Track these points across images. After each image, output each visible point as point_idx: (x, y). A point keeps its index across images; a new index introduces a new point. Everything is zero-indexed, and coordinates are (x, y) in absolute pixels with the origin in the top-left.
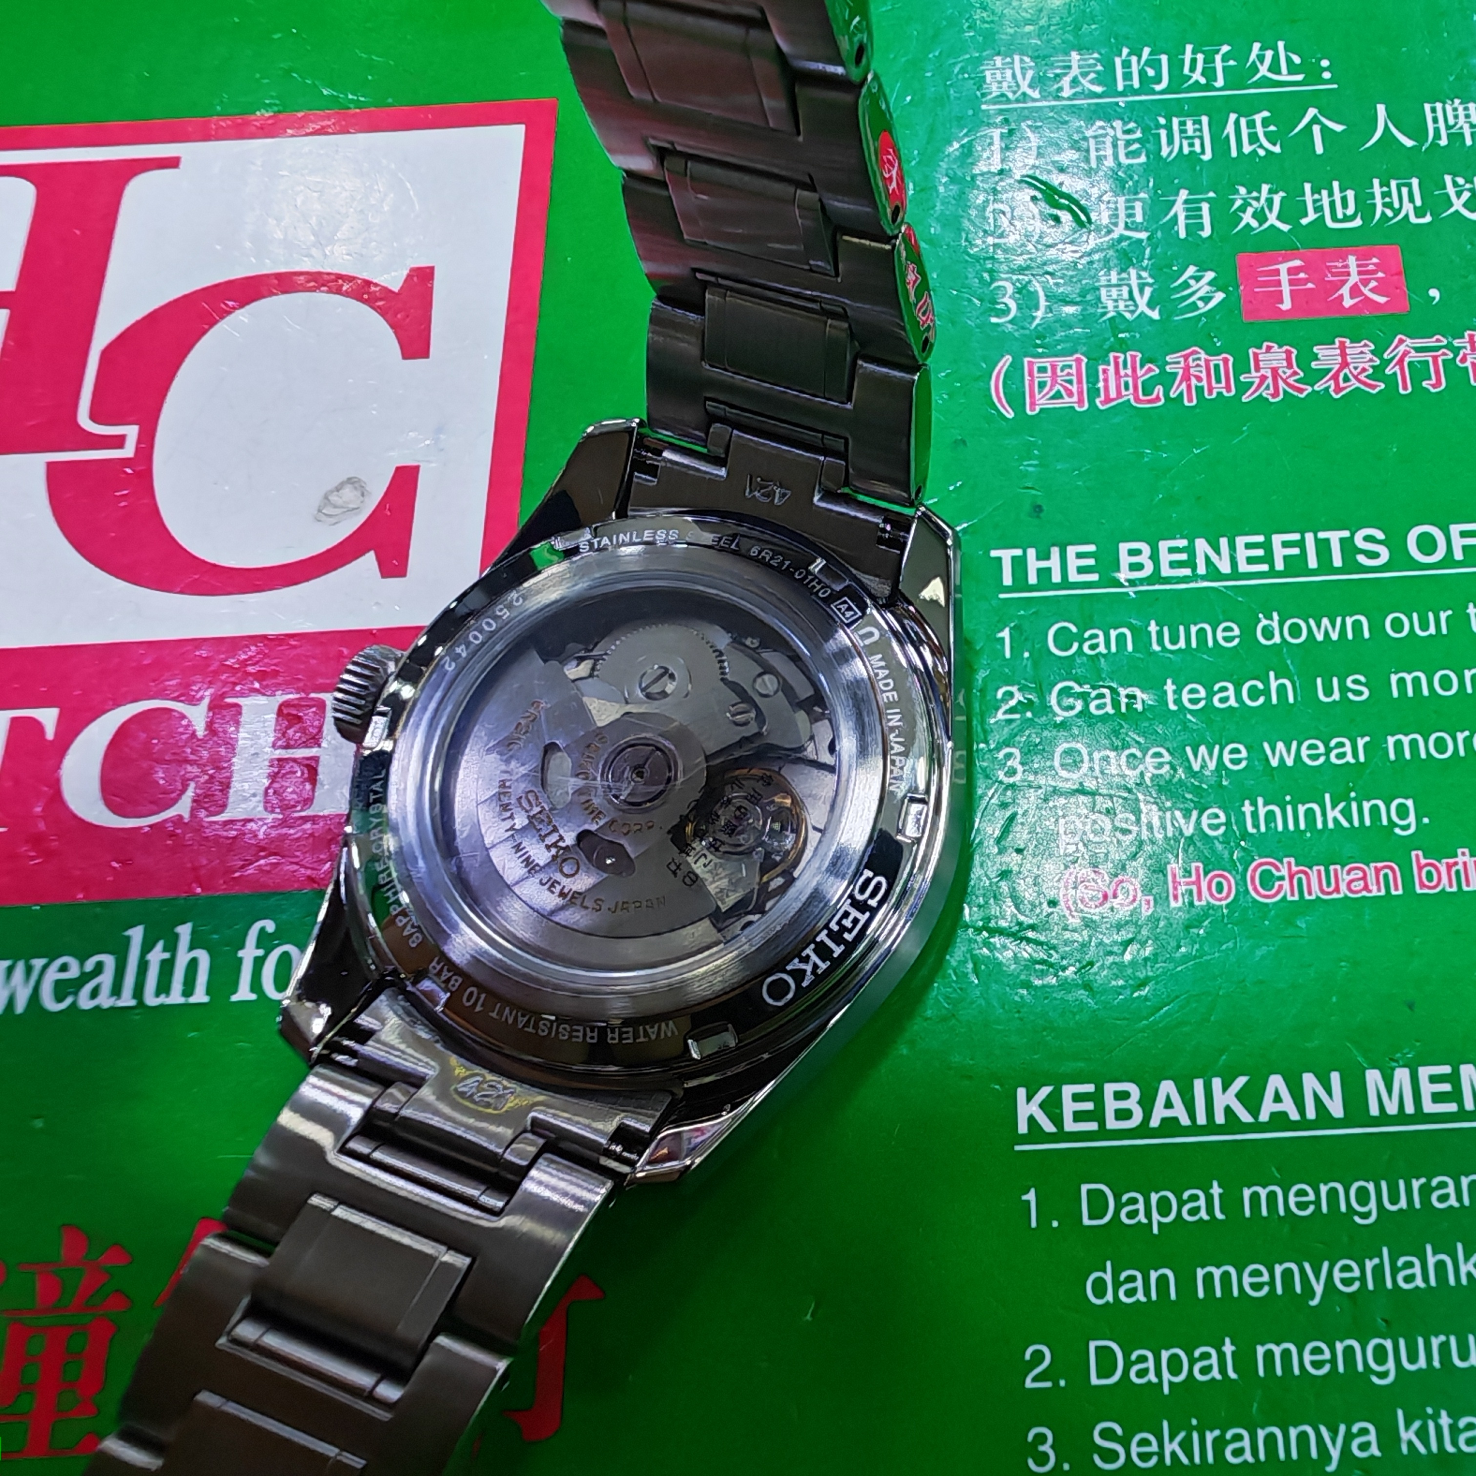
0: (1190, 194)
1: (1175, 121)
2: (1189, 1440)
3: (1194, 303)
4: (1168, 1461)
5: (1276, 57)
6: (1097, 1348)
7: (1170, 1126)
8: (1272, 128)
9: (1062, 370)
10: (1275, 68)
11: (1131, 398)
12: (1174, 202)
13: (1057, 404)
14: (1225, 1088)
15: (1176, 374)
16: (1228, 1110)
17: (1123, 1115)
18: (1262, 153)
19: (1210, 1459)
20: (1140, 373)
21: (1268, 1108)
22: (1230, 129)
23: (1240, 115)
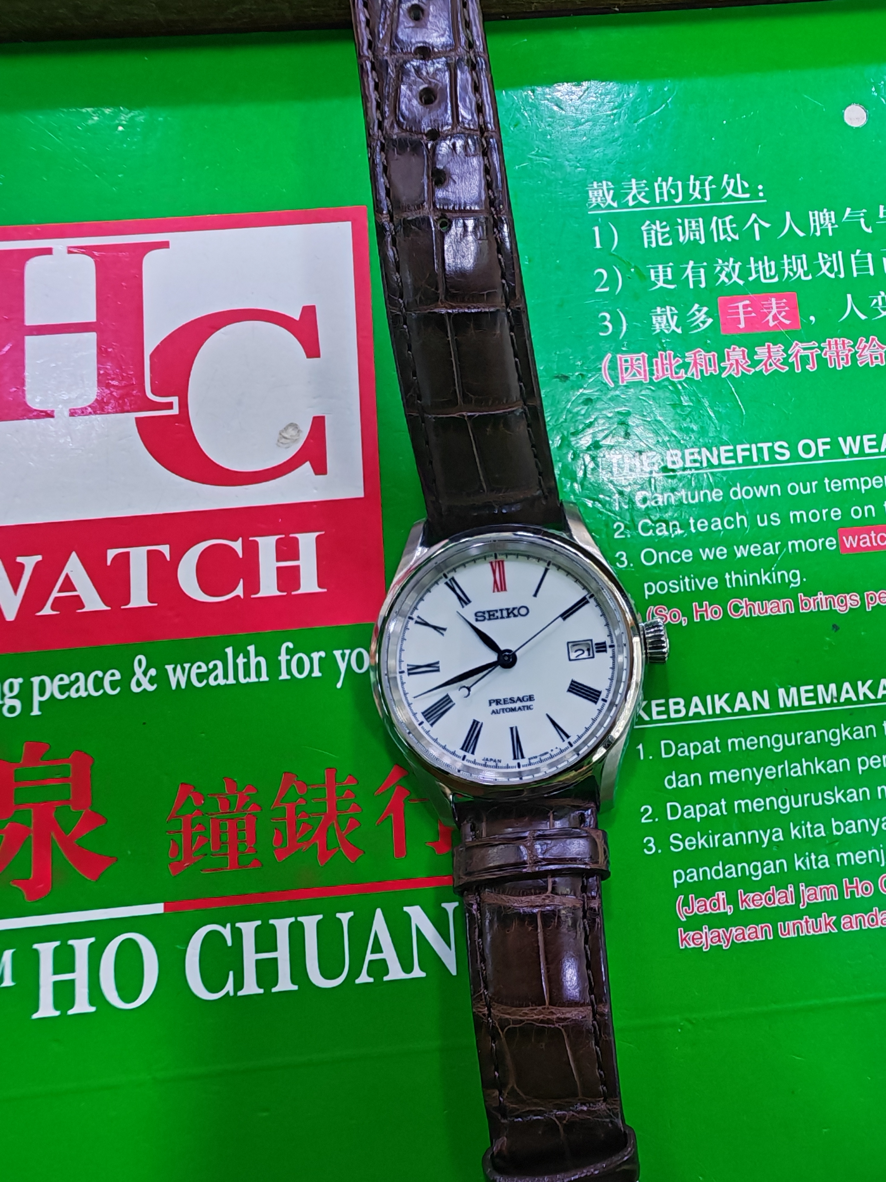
0: (695, 263)
1: (686, 221)
2: (708, 838)
3: (698, 325)
4: (700, 847)
5: (736, 183)
6: (671, 806)
7: (697, 715)
8: (734, 226)
9: (636, 361)
10: (735, 190)
11: (669, 376)
12: (686, 268)
13: (635, 379)
14: (720, 698)
15: (690, 363)
16: (721, 708)
17: (677, 712)
18: (729, 240)
19: (717, 845)
20: (673, 362)
21: (738, 706)
22: (713, 226)
23: (719, 218)
